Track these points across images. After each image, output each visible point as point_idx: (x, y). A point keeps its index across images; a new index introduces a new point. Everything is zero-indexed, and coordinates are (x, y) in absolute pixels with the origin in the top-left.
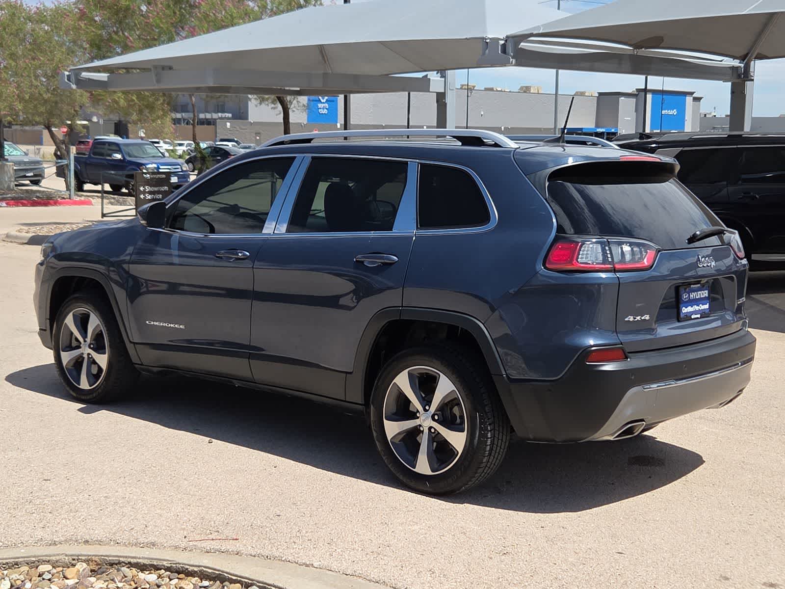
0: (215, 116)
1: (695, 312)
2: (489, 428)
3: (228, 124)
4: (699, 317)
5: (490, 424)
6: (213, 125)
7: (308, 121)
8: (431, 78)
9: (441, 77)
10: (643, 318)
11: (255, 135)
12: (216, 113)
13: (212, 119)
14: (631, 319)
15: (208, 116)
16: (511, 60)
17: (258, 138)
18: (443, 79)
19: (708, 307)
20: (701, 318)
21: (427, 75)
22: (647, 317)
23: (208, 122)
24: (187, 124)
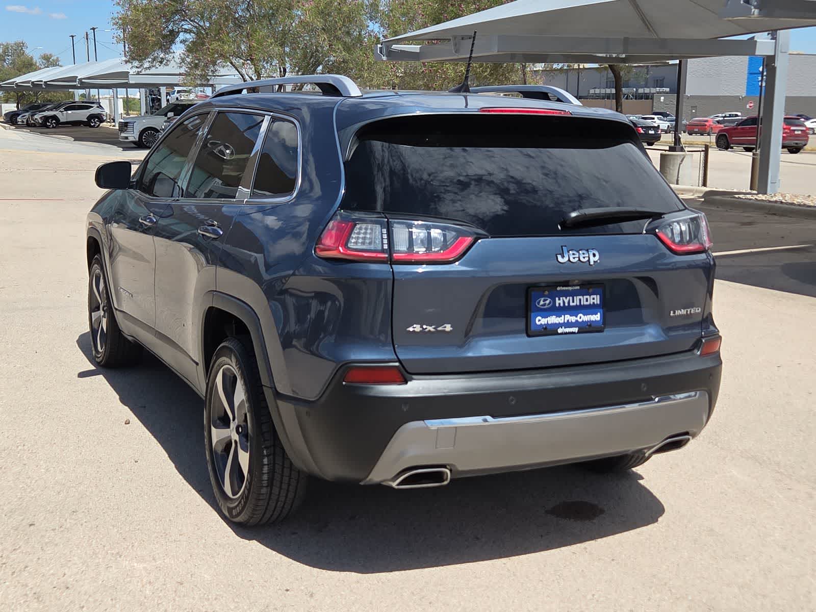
0: (653, 90)
1: (568, 324)
2: (265, 452)
3: (662, 98)
4: (576, 331)
5: (266, 448)
6: (651, 99)
7: (747, 93)
8: (758, 41)
9: (771, 39)
10: (440, 329)
11: (690, 109)
12: (654, 87)
13: (650, 93)
14: (417, 328)
15: (647, 90)
16: (753, 10)
17: (694, 111)
18: (774, 41)
19: (599, 319)
20: (579, 332)
21: (753, 37)
22: (448, 328)
23: (647, 97)
24: (627, 98)
